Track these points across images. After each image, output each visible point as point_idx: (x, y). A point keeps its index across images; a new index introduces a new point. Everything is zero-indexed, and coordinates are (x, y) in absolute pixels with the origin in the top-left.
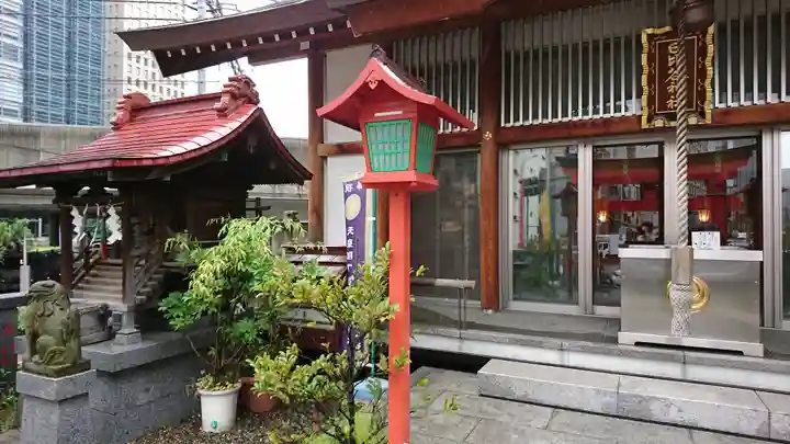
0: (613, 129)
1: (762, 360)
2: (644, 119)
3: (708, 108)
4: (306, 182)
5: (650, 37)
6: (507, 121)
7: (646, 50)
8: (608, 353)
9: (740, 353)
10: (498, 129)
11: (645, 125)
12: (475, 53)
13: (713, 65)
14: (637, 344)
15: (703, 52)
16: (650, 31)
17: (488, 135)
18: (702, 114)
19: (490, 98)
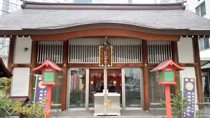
0: (94, 66)
1: (120, 117)
2: (100, 64)
3: (111, 63)
5: (101, 48)
6: (70, 61)
7: (100, 50)
9: (117, 115)
10: (67, 64)
11: (100, 66)
13: (112, 55)
14: (98, 116)
15: (110, 52)
16: (101, 47)
17: (65, 65)
18: (110, 64)
19: (66, 56)
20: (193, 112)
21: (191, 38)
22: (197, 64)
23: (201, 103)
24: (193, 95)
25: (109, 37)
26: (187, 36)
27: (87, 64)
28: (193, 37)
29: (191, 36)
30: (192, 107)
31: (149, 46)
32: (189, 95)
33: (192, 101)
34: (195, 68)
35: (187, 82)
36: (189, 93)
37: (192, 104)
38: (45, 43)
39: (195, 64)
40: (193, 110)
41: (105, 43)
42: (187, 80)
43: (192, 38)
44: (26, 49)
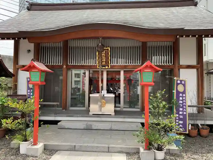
0: (92, 67)
1: (114, 116)
2: (98, 66)
3: (109, 65)
4: (13, 77)
6: (69, 63)
8: (87, 117)
10: (67, 65)
11: (98, 67)
12: (62, 45)
14: (93, 114)
15: (108, 54)
17: (64, 66)
19: (66, 58)
20: (185, 113)
21: (195, 38)
22: (199, 65)
23: (200, 106)
24: (184, 97)
25: (104, 38)
26: (191, 36)
27: (86, 66)
28: (197, 36)
29: (195, 36)
30: (183, 109)
31: (149, 47)
32: (181, 96)
33: (183, 103)
34: (197, 70)
35: (179, 84)
36: (181, 95)
37: (183, 106)
38: (48, 45)
39: (197, 65)
40: (185, 112)
41: (100, 44)
42: (179, 82)
43: (197, 38)
44: (29, 51)
